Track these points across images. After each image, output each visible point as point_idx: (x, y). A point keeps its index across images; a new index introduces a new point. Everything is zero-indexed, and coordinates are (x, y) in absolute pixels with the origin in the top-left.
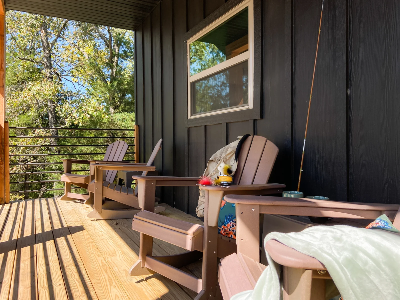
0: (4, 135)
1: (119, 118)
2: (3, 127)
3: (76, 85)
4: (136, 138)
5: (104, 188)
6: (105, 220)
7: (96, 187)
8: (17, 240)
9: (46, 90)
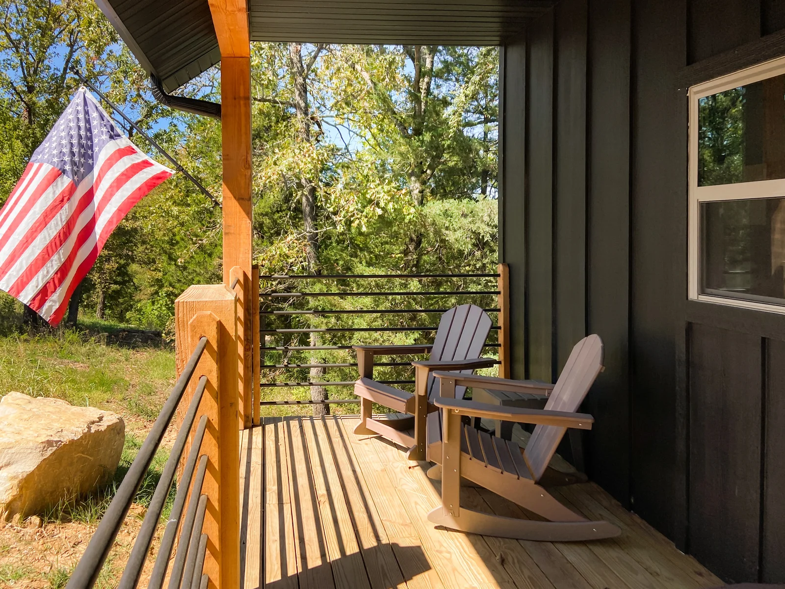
0: (251, 292)
1: (438, 212)
2: (250, 278)
3: (344, 131)
4: (502, 293)
5: (463, 458)
6: (468, 534)
7: (447, 453)
8: (297, 576)
9: (302, 161)
